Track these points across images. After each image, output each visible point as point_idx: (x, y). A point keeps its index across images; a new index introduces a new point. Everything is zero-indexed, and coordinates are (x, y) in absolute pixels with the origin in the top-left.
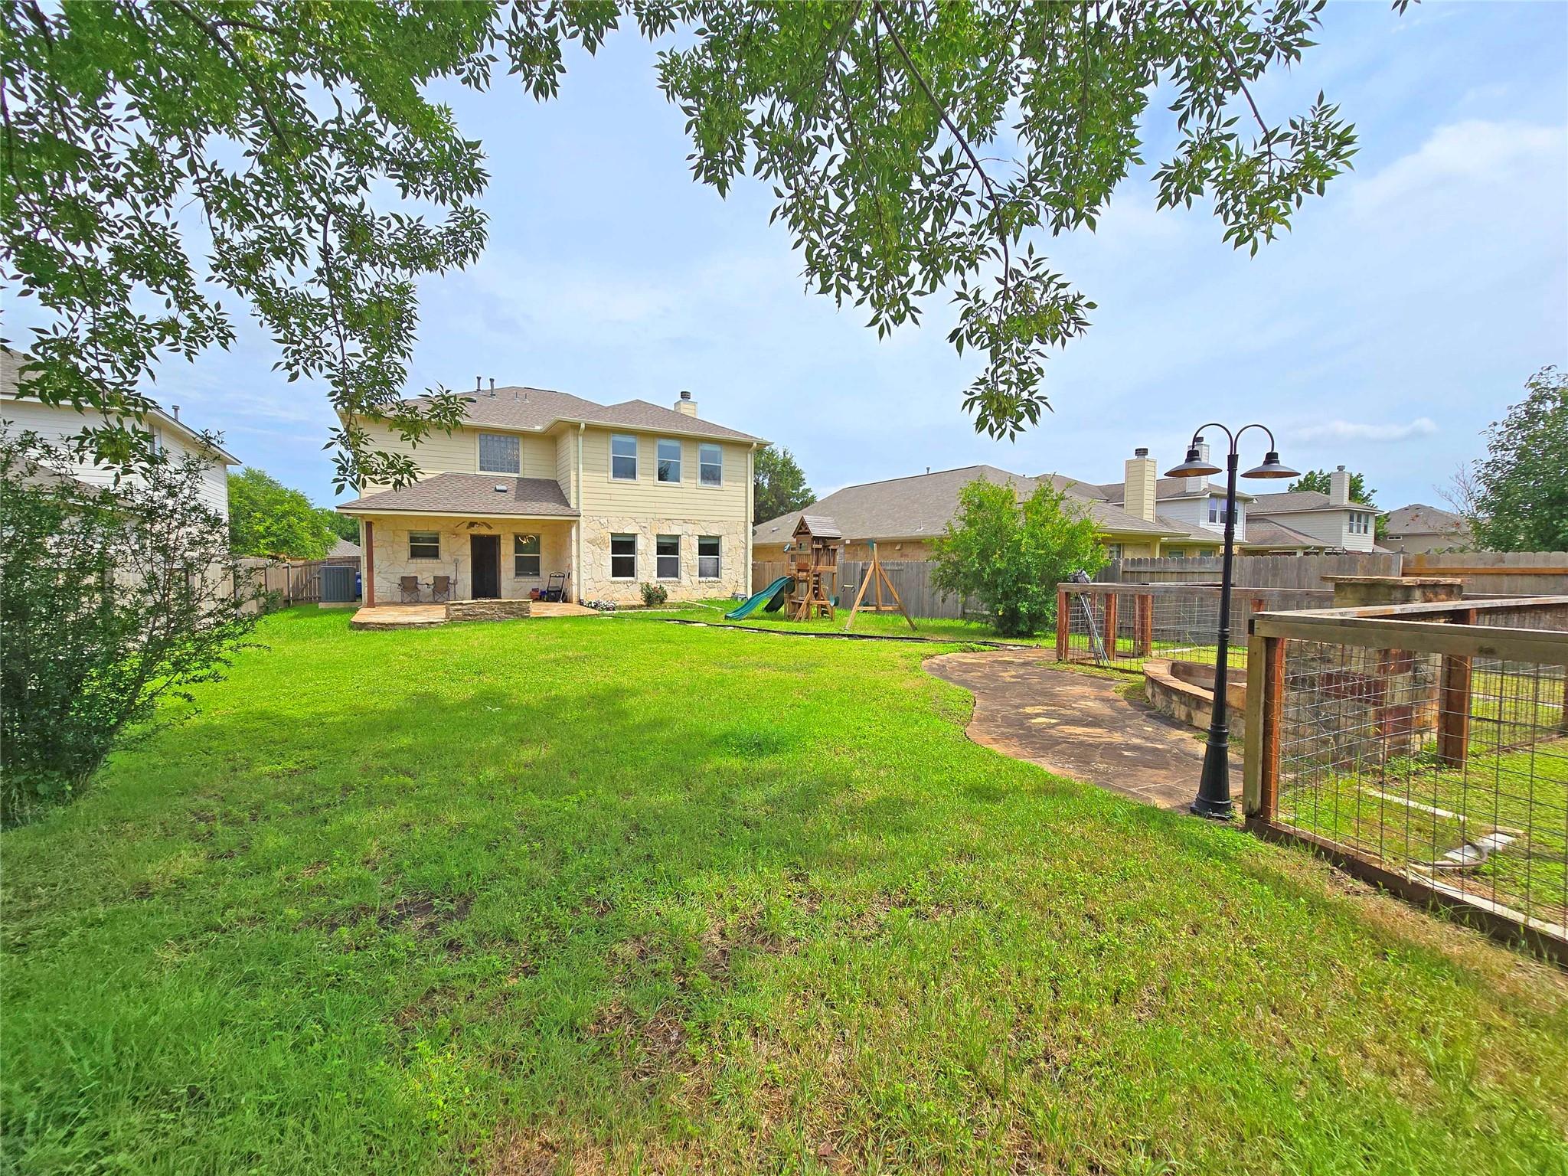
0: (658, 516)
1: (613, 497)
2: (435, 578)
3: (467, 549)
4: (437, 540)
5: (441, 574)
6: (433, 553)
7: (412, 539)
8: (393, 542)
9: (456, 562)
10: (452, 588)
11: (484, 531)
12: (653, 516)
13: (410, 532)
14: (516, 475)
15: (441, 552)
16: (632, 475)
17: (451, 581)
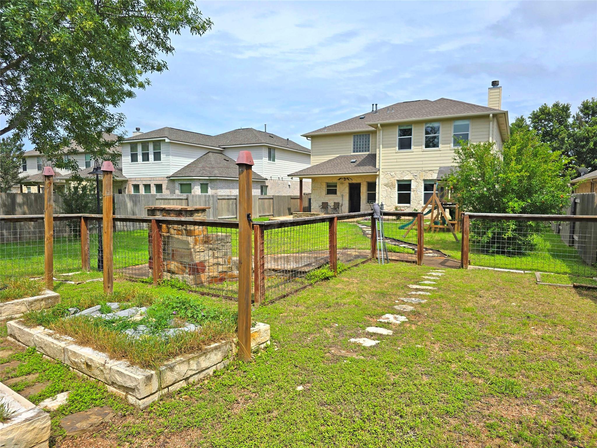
0: (424, 169)
1: (398, 160)
2: (334, 203)
3: (347, 190)
4: (336, 186)
5: (336, 201)
6: (334, 192)
7: (328, 186)
8: (321, 188)
9: (342, 196)
10: (340, 207)
11: (354, 181)
12: (421, 169)
13: (327, 183)
14: (368, 153)
15: (338, 192)
16: (409, 147)
17: (340, 205)
